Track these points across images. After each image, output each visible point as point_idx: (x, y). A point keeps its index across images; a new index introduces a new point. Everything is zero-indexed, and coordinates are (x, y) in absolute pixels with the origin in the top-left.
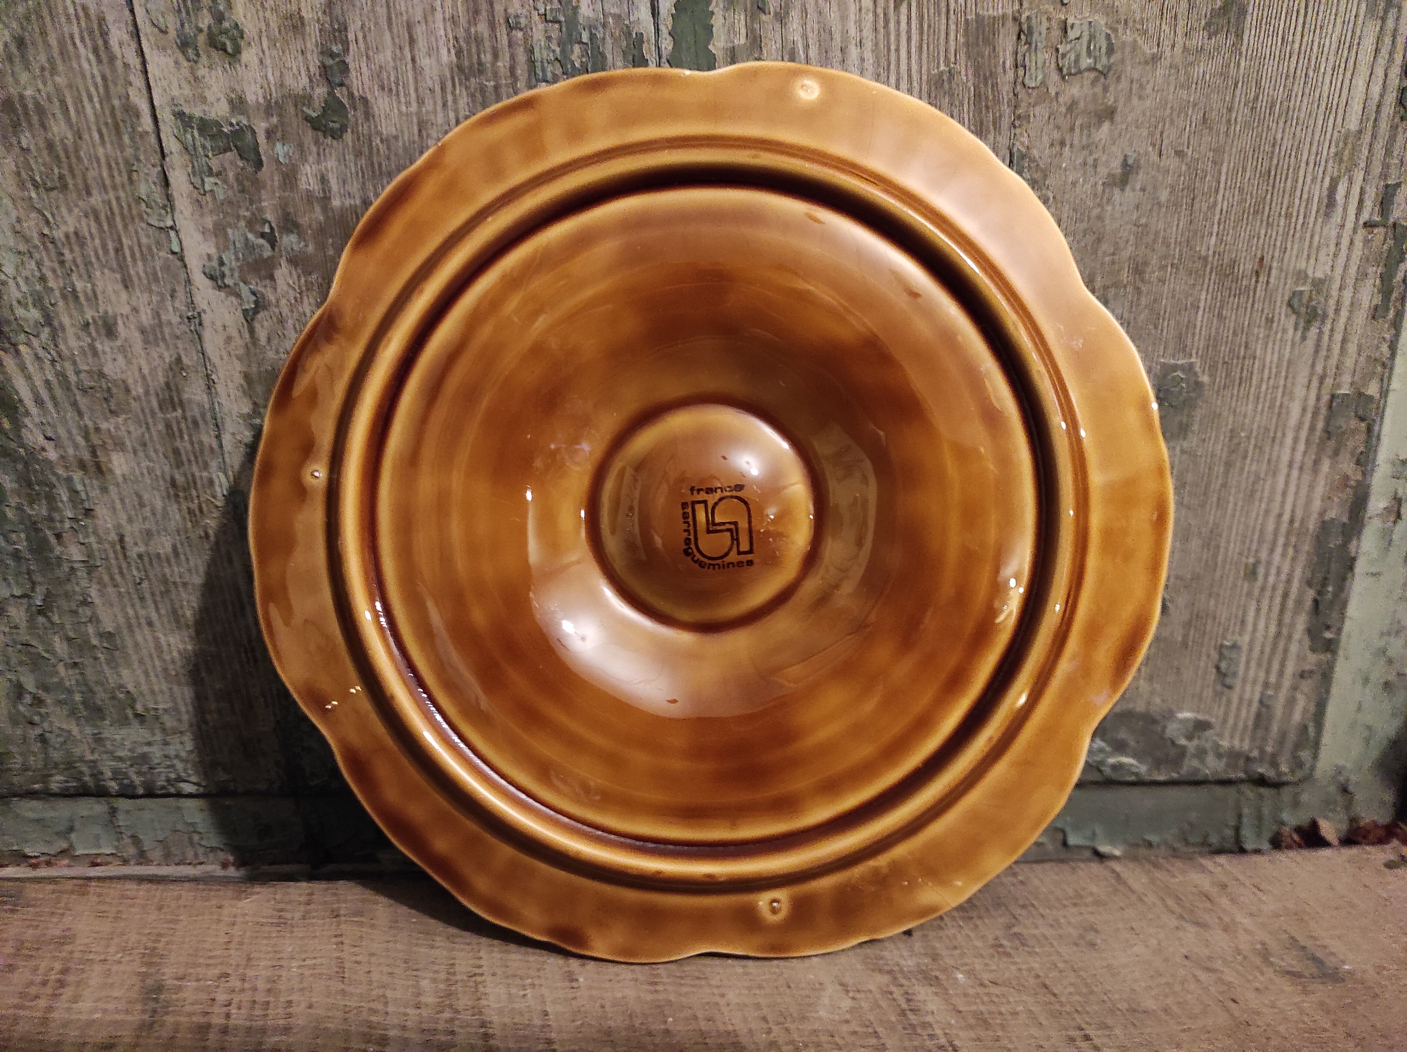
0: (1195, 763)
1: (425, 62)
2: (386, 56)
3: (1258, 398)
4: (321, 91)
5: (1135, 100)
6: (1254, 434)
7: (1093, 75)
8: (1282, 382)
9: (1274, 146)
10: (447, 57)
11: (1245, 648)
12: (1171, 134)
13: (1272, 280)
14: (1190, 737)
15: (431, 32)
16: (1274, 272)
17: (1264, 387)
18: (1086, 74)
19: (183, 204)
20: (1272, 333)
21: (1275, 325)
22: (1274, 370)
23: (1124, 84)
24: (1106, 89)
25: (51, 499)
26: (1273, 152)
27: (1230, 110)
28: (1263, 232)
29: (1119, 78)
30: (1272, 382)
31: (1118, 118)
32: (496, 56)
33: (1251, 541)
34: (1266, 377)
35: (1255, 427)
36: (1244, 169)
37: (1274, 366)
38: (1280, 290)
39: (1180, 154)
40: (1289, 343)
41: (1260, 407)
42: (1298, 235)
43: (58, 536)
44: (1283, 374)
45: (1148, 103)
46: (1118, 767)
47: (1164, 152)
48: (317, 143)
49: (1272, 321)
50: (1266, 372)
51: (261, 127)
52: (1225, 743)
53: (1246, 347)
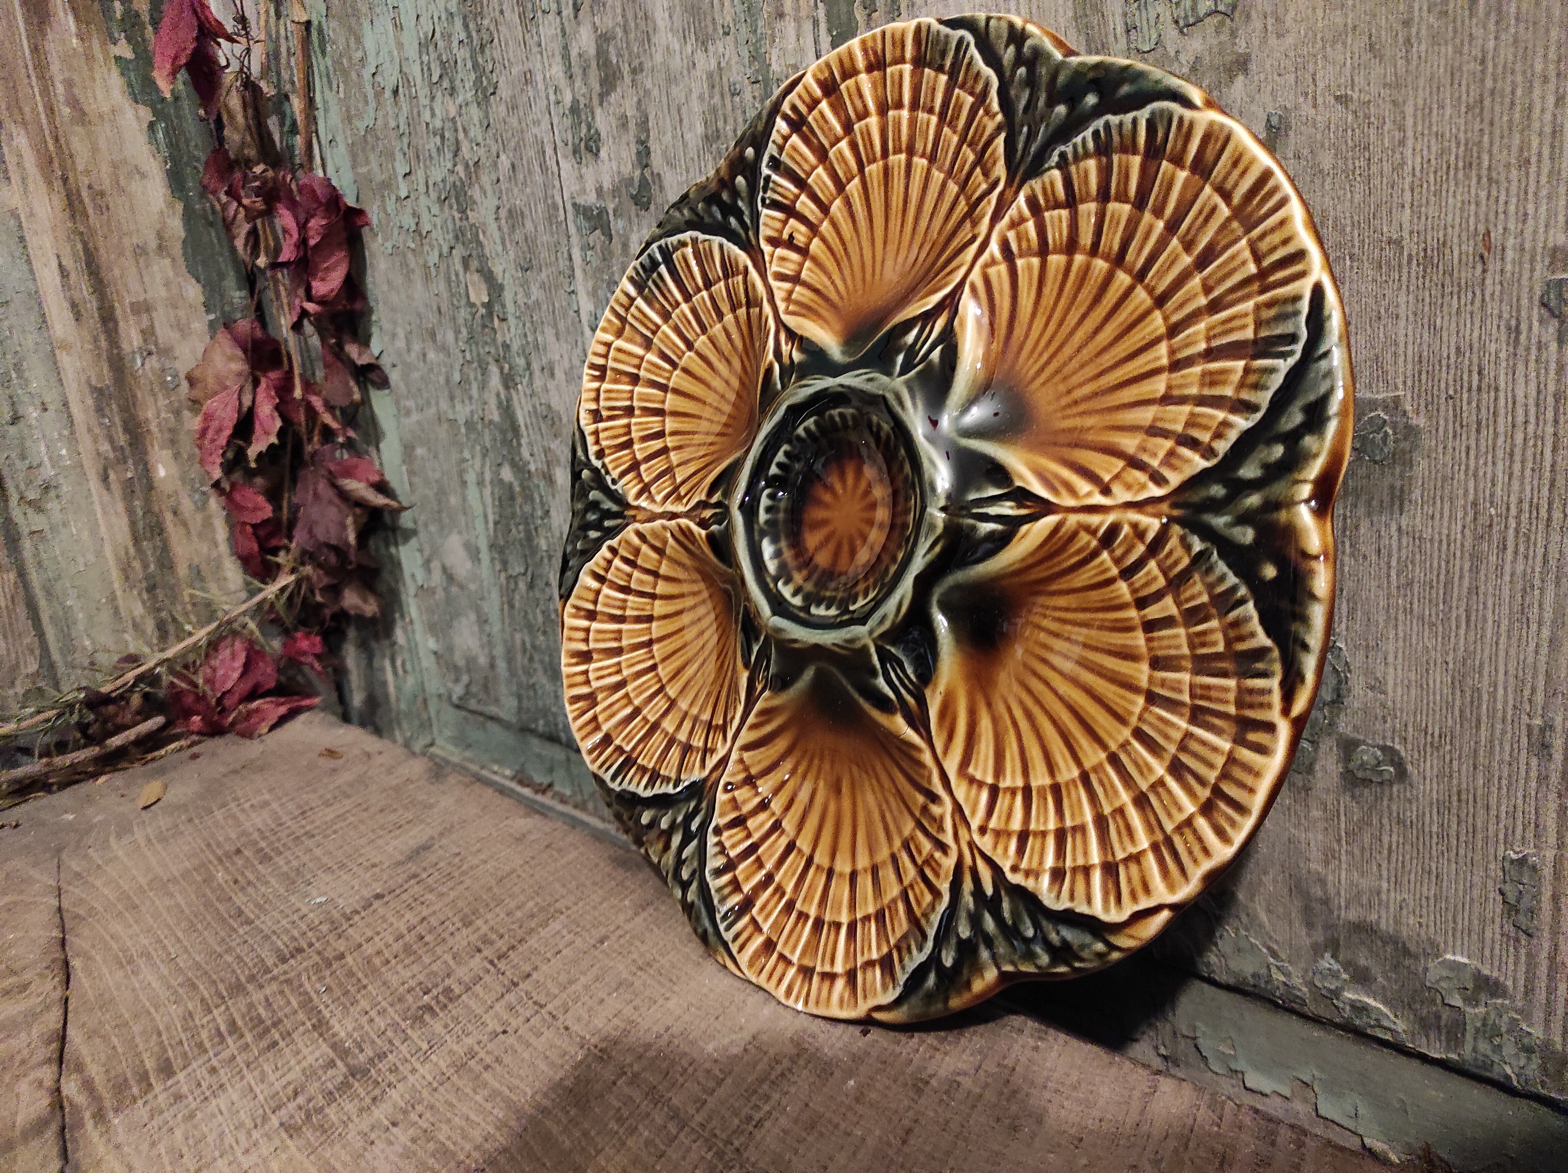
0: (1484, 1047)
1: (688, 136)
2: (668, 138)
3: (1512, 455)
4: (638, 173)
5: (1273, 41)
6: (1513, 511)
7: (1215, 20)
8: (1550, 430)
9: (1483, 62)
10: (700, 129)
11: (1547, 872)
12: (1326, 76)
13: (1509, 267)
14: (1472, 1000)
15: (690, 110)
16: (1510, 254)
17: (1519, 437)
18: (1208, 20)
19: (578, 273)
20: (1521, 351)
21: (1523, 337)
22: (1532, 410)
23: (1257, 23)
24: (1233, 34)
25: (532, 500)
26: (1483, 72)
27: (1407, 23)
28: (1483, 194)
29: (1248, 16)
30: (1531, 428)
31: (1253, 67)
32: (725, 122)
33: (1533, 690)
34: (1520, 419)
35: (1513, 500)
36: (1441, 107)
37: (1531, 401)
38: (1525, 282)
39: (1343, 100)
40: (1553, 366)
41: (1517, 467)
42: (1544, 192)
43: (536, 529)
44: (1550, 415)
45: (1290, 40)
46: (1360, 1009)
47: (1320, 100)
48: (637, 215)
49: (1518, 331)
50: (1520, 411)
51: (611, 207)
52: (1537, 1032)
53: (1480, 373)
